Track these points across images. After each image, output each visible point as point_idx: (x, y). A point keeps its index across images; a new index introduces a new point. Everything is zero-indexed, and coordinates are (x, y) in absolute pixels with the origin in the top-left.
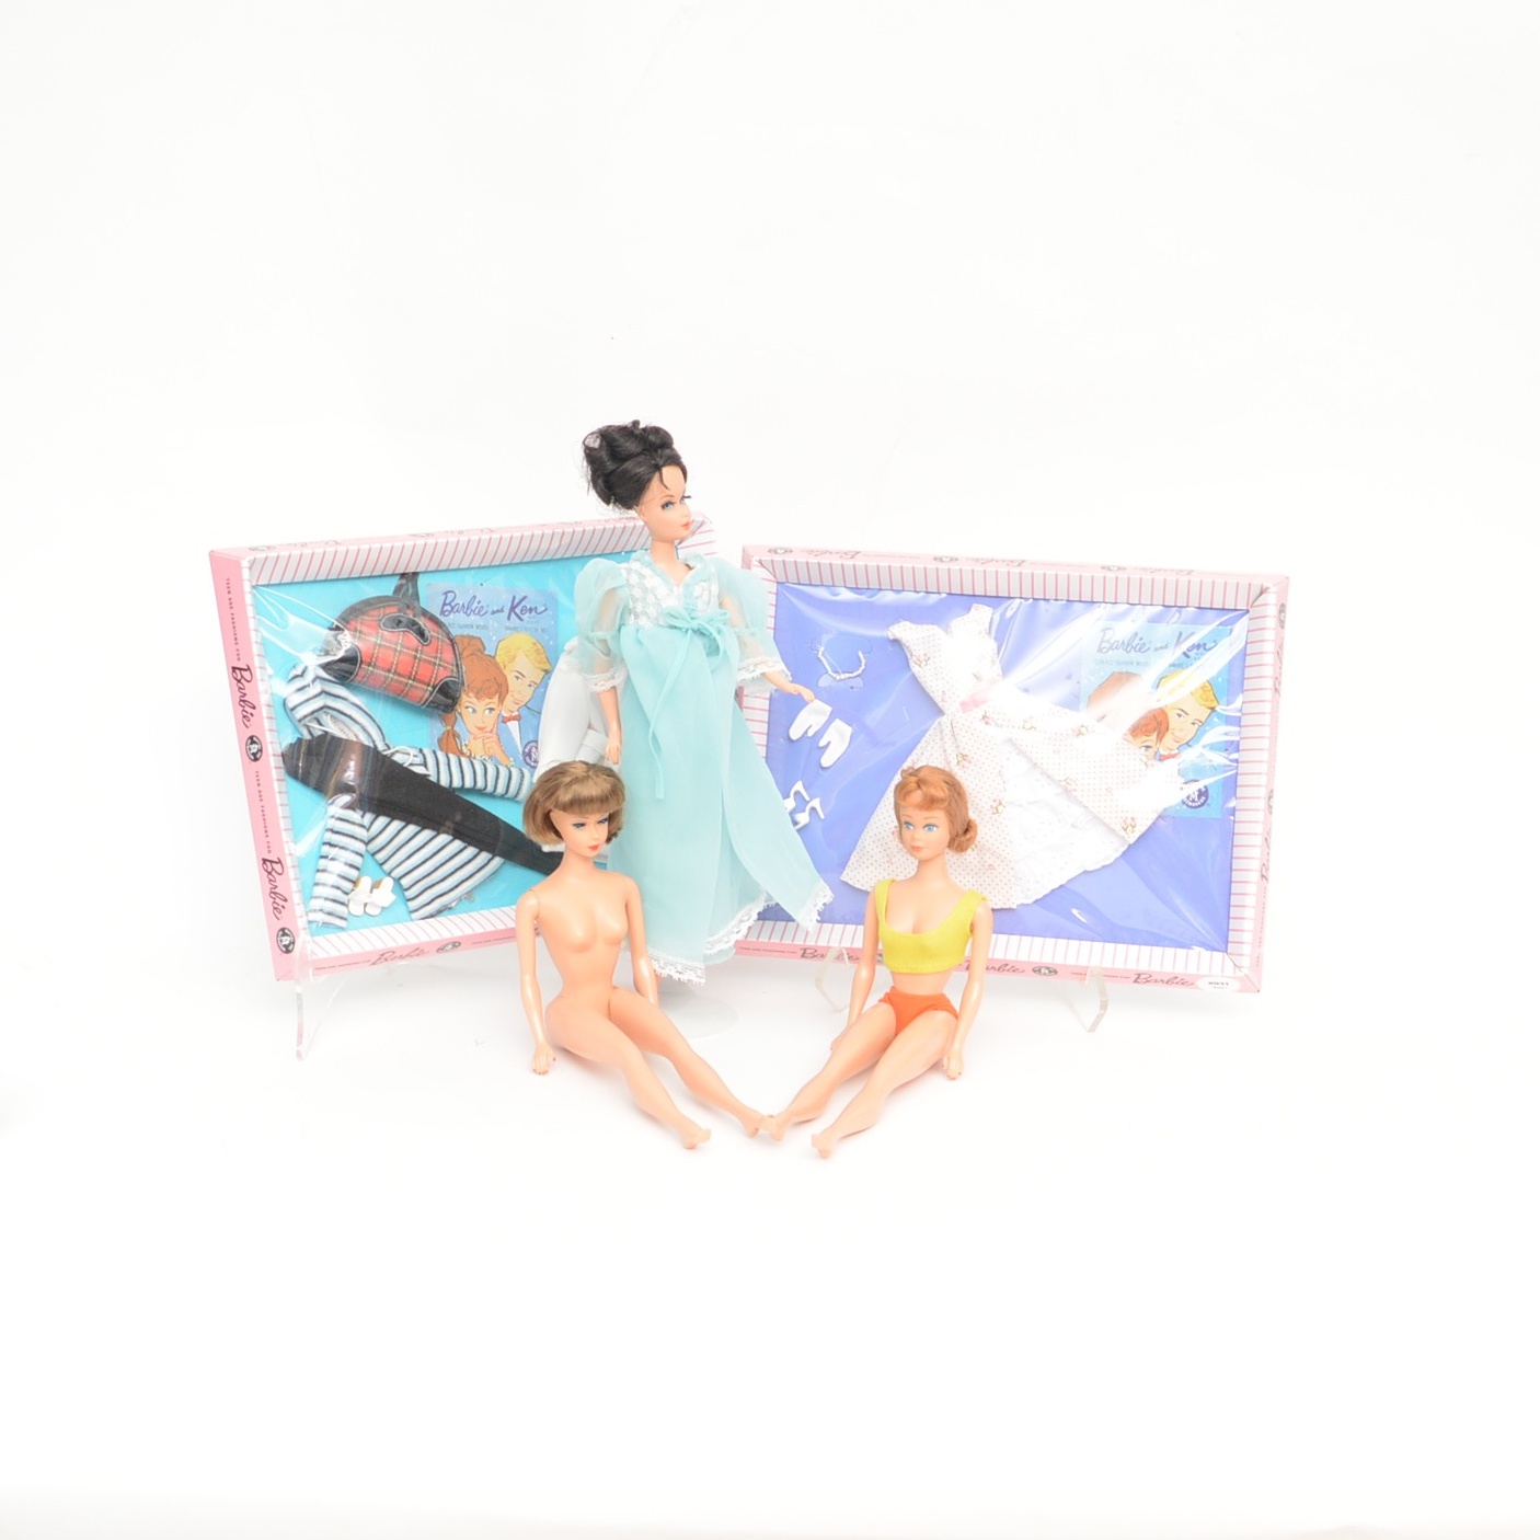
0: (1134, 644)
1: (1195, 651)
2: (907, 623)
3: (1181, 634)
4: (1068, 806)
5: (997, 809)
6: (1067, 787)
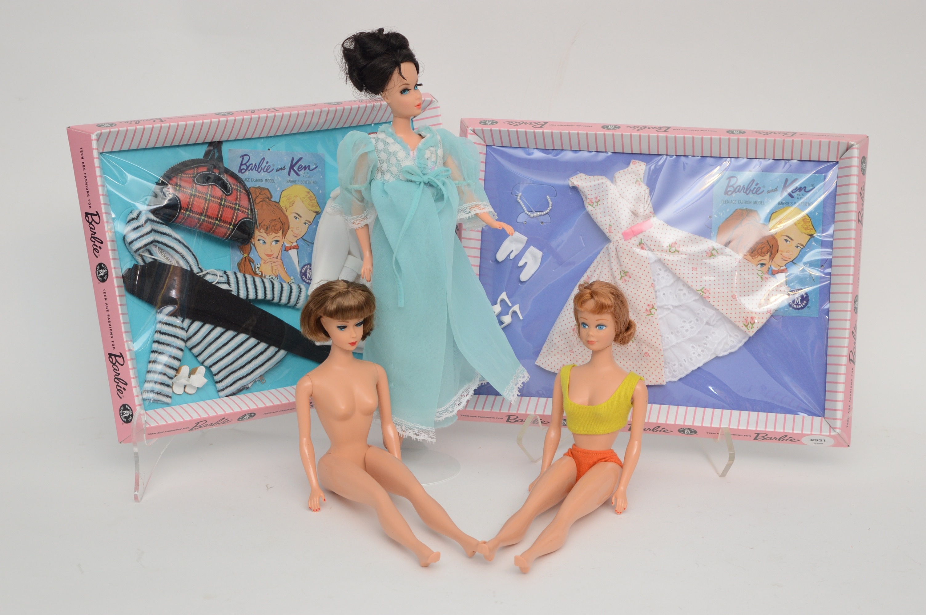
0: (752, 188)
1: (798, 193)
2: (583, 175)
3: (787, 180)
4: (703, 309)
5: (650, 311)
6: (703, 295)
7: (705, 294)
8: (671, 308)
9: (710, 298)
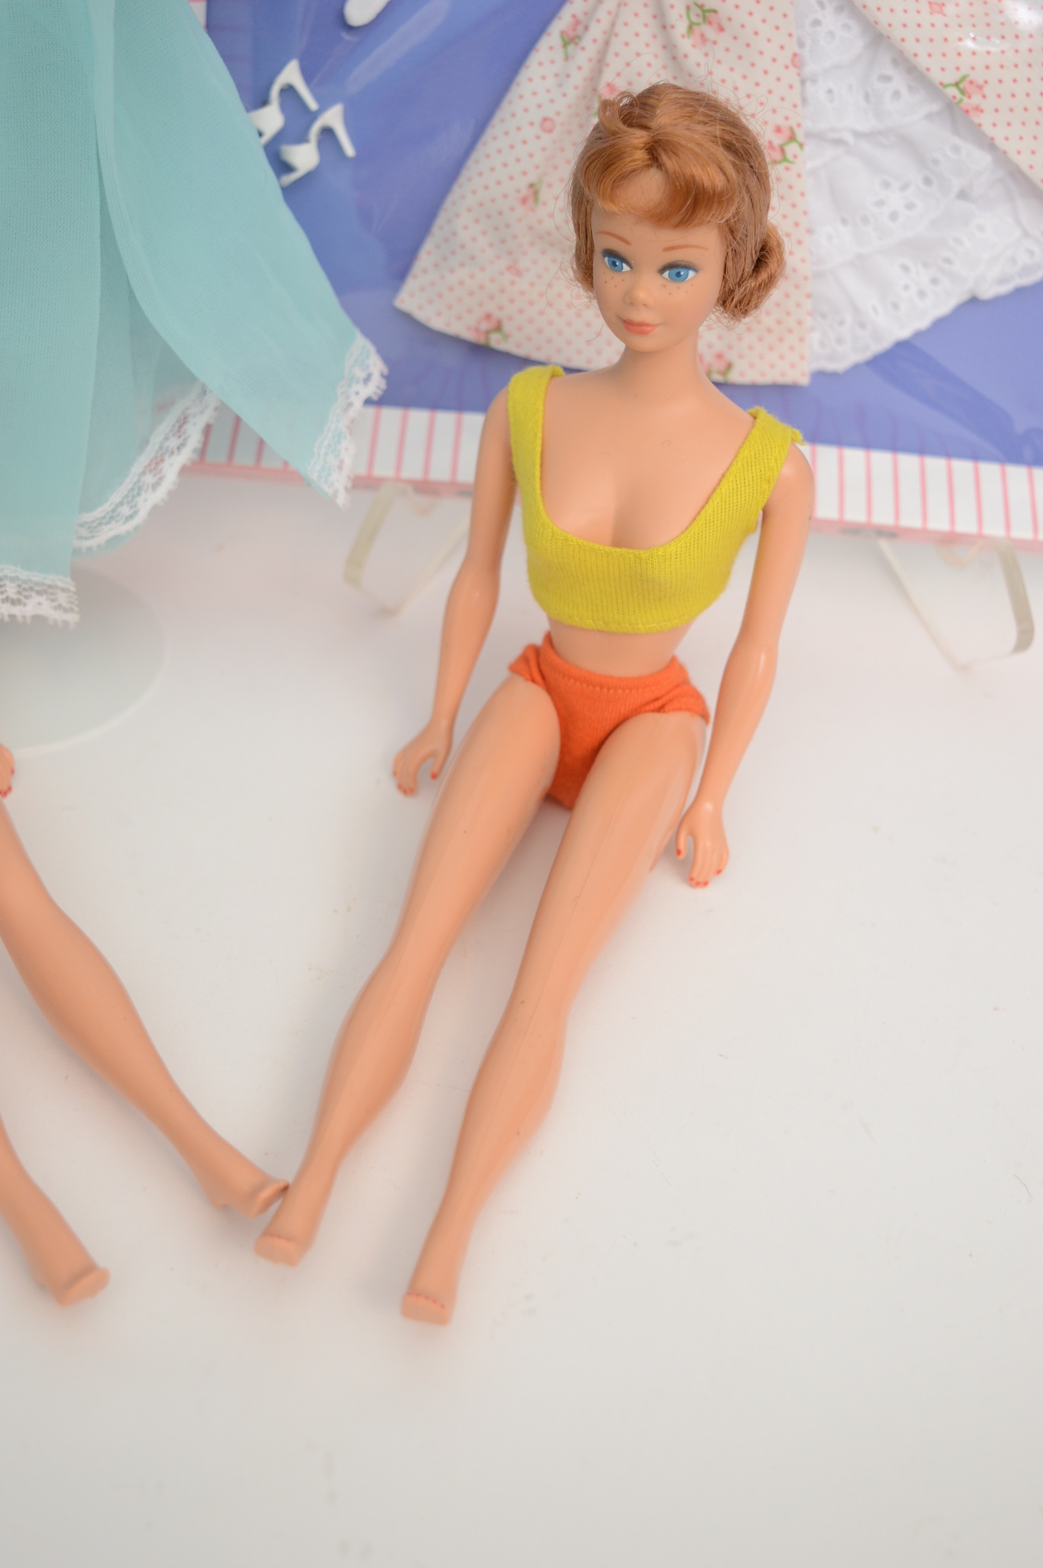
4: (956, 149)
5: (782, 150)
6: (961, 101)
7: (969, 97)
8: (849, 138)
9: (982, 111)
